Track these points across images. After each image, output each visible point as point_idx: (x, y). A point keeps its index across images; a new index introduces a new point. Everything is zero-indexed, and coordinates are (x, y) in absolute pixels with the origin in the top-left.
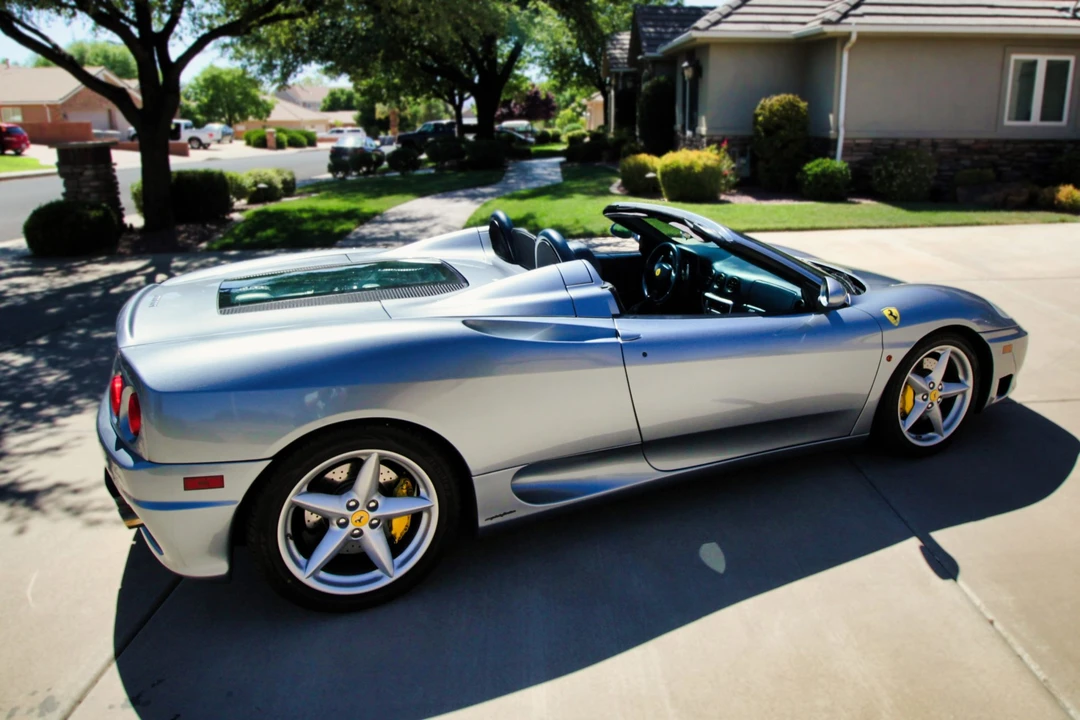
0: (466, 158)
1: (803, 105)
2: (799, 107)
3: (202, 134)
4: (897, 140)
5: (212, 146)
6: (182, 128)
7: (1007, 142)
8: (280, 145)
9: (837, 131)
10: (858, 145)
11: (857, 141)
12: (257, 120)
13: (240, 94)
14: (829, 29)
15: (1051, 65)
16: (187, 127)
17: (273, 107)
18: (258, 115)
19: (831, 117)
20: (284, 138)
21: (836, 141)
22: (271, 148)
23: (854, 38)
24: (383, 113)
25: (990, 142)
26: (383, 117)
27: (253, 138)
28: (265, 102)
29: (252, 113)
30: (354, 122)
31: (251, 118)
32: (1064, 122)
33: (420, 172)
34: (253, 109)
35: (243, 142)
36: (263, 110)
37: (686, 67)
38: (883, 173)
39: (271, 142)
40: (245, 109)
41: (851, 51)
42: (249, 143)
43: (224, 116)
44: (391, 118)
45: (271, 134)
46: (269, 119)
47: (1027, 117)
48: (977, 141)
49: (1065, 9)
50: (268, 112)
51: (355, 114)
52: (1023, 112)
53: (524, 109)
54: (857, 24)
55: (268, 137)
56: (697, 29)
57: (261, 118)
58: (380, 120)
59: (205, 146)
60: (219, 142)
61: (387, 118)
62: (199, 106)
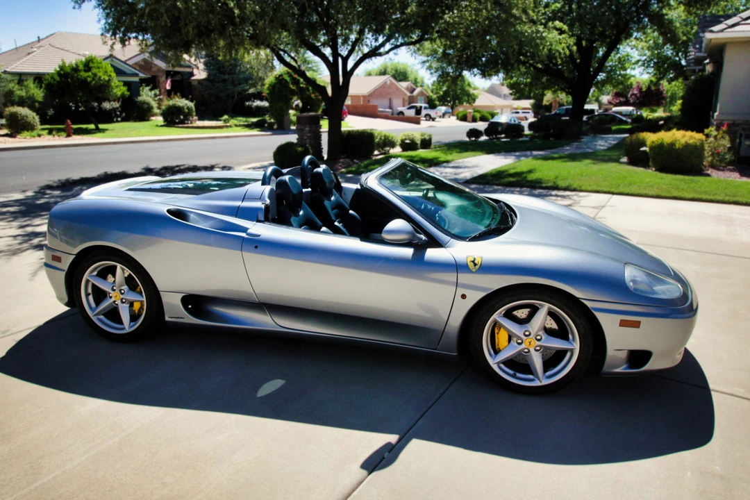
0: (552, 131)
3: (432, 113)
5: (437, 119)
6: (423, 108)
8: (474, 120)
12: (468, 105)
13: (460, 89)
16: (425, 108)
17: (477, 97)
18: (468, 102)
20: (478, 115)
22: (469, 122)
24: (548, 101)
26: (548, 104)
27: (460, 115)
28: (473, 94)
29: (465, 101)
30: (530, 107)
31: (465, 104)
33: (521, 139)
34: (466, 98)
35: (455, 118)
36: (471, 98)
37: (708, 63)
39: (469, 118)
40: (462, 99)
42: (458, 119)
43: (450, 102)
44: (553, 105)
45: (470, 113)
46: (474, 105)
50: (474, 100)
51: (532, 101)
53: (638, 99)
55: (468, 115)
56: (712, 31)
57: (470, 104)
58: (545, 105)
59: (433, 119)
60: (440, 117)
61: (551, 104)
62: (438, 97)
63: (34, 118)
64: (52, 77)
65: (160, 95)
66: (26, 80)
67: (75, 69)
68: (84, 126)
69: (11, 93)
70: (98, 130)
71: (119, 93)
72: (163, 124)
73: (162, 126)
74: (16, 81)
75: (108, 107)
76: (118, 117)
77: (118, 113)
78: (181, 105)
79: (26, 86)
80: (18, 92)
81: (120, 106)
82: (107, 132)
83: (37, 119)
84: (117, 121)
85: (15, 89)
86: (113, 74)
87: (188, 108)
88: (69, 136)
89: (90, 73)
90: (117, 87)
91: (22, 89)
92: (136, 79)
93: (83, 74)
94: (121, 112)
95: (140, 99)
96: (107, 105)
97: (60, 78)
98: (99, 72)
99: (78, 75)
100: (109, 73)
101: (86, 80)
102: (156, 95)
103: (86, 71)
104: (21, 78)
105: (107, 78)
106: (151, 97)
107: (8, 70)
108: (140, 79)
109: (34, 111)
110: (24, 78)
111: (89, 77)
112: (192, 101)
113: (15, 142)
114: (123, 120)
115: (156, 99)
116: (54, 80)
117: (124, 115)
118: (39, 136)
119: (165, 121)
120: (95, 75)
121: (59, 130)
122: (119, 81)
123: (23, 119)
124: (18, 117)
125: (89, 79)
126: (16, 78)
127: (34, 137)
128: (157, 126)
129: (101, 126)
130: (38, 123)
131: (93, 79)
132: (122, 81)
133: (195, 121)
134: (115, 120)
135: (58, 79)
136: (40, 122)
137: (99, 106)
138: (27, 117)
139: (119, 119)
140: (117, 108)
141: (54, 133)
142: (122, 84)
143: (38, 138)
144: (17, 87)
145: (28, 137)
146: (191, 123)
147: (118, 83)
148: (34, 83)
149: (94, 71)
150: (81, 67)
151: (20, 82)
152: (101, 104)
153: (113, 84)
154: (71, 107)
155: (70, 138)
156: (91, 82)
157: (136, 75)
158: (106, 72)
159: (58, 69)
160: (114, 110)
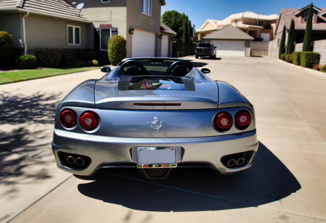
1: (11, 35)
2: (9, 36)
4: (42, 48)
7: (69, 49)
9: (24, 45)
10: (31, 50)
11: (30, 49)
14: (20, 9)
15: (76, 28)
19: (21, 41)
21: (24, 49)
23: (28, 14)
25: (65, 49)
32: (80, 44)
38: (46, 59)
41: (25, 18)
47: (72, 43)
48: (62, 49)
49: (76, 14)
52: (71, 41)
54: (29, 9)
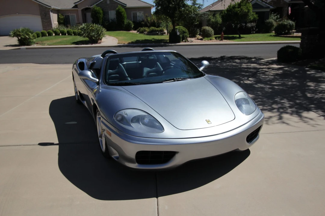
63: (211, 31)
64: (224, 12)
65: (280, 18)
66: (217, 14)
67: (234, 7)
68: (235, 36)
69: (210, 20)
70: (240, 38)
71: (252, 18)
72: (274, 34)
73: (274, 36)
74: (212, 15)
75: (250, 26)
76: (253, 30)
77: (254, 29)
78: (285, 23)
79: (216, 17)
80: (212, 19)
81: (256, 25)
82: (242, 39)
83: (213, 32)
84: (253, 33)
85: (211, 18)
86: (251, 9)
87: (290, 25)
88: (222, 40)
89: (240, 9)
90: (251, 15)
91: (213, 18)
92: (268, 10)
93: (237, 9)
94: (256, 29)
95: (268, 21)
96: (249, 25)
97: (227, 12)
98: (244, 8)
99: (234, 10)
100: (249, 8)
101: (237, 12)
102: (277, 18)
103: (238, 8)
104: (214, 13)
105: (247, 11)
106: (274, 20)
107: (210, 9)
108: (270, 10)
109: (212, 29)
110: (216, 13)
111: (239, 11)
112: (294, 21)
113: (201, 42)
114: (256, 33)
115: (277, 20)
116: (225, 13)
117: (257, 30)
118: (211, 40)
119: (275, 33)
120: (242, 9)
121: (219, 37)
122: (253, 12)
123: (207, 32)
124: (205, 31)
125: (238, 12)
126: (213, 13)
127: (208, 40)
128: (271, 36)
129: (242, 36)
130: (213, 34)
131: (240, 12)
132: (255, 12)
133: (294, 32)
134: (252, 32)
135: (226, 12)
136: (214, 33)
137: (245, 25)
138: (209, 31)
139: (254, 32)
140: (254, 26)
141: (217, 38)
142: (255, 13)
143: (210, 41)
144: (212, 17)
145: (206, 40)
146: (290, 34)
147: (253, 13)
148: (219, 15)
149: (242, 7)
150: (237, 6)
151: (214, 15)
152: (247, 24)
153: (249, 14)
154: (233, 26)
155: (222, 41)
156: (239, 13)
157: (269, 7)
158: (247, 7)
159: (228, 8)
160: (252, 27)
